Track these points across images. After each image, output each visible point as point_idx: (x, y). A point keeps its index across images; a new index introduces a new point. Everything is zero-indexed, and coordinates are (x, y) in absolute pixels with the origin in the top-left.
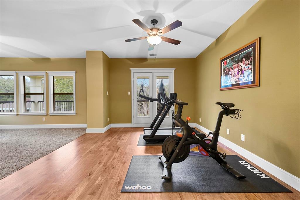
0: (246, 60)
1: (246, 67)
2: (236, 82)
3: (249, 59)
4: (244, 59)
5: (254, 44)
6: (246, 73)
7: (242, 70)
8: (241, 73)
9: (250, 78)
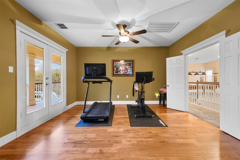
0: (129, 66)
1: (129, 68)
2: (124, 73)
3: (130, 66)
4: (128, 65)
5: (132, 61)
6: (129, 71)
7: (127, 69)
8: (126, 70)
9: (131, 73)
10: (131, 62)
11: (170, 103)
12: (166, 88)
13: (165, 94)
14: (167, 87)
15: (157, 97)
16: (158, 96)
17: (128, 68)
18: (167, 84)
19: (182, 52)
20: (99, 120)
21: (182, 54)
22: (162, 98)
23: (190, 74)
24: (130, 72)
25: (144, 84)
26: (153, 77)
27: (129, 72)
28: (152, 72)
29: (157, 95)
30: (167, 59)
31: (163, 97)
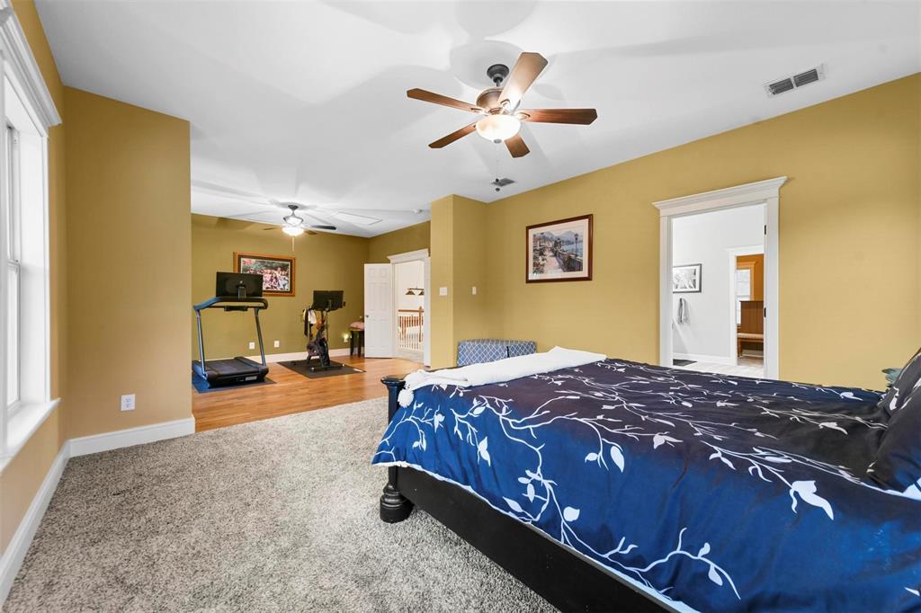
0: (281, 271)
1: (281, 276)
2: (268, 288)
3: (285, 271)
4: (279, 269)
5: (291, 261)
6: (282, 282)
7: (276, 278)
8: (274, 280)
9: (286, 287)
10: (286, 263)
11: (370, 349)
12: (363, 320)
13: (362, 333)
14: (365, 318)
15: (345, 341)
16: (348, 339)
17: (278, 275)
18: (366, 313)
19: (389, 257)
20: (247, 379)
21: (388, 262)
22: (356, 343)
23: (410, 293)
24: (284, 285)
25: (329, 311)
26: (344, 300)
27: (282, 287)
28: (342, 292)
29: (346, 337)
30: (366, 265)
31: (358, 340)
